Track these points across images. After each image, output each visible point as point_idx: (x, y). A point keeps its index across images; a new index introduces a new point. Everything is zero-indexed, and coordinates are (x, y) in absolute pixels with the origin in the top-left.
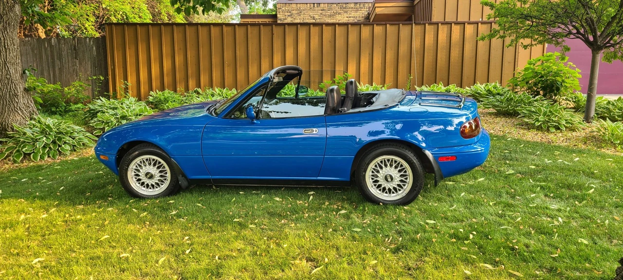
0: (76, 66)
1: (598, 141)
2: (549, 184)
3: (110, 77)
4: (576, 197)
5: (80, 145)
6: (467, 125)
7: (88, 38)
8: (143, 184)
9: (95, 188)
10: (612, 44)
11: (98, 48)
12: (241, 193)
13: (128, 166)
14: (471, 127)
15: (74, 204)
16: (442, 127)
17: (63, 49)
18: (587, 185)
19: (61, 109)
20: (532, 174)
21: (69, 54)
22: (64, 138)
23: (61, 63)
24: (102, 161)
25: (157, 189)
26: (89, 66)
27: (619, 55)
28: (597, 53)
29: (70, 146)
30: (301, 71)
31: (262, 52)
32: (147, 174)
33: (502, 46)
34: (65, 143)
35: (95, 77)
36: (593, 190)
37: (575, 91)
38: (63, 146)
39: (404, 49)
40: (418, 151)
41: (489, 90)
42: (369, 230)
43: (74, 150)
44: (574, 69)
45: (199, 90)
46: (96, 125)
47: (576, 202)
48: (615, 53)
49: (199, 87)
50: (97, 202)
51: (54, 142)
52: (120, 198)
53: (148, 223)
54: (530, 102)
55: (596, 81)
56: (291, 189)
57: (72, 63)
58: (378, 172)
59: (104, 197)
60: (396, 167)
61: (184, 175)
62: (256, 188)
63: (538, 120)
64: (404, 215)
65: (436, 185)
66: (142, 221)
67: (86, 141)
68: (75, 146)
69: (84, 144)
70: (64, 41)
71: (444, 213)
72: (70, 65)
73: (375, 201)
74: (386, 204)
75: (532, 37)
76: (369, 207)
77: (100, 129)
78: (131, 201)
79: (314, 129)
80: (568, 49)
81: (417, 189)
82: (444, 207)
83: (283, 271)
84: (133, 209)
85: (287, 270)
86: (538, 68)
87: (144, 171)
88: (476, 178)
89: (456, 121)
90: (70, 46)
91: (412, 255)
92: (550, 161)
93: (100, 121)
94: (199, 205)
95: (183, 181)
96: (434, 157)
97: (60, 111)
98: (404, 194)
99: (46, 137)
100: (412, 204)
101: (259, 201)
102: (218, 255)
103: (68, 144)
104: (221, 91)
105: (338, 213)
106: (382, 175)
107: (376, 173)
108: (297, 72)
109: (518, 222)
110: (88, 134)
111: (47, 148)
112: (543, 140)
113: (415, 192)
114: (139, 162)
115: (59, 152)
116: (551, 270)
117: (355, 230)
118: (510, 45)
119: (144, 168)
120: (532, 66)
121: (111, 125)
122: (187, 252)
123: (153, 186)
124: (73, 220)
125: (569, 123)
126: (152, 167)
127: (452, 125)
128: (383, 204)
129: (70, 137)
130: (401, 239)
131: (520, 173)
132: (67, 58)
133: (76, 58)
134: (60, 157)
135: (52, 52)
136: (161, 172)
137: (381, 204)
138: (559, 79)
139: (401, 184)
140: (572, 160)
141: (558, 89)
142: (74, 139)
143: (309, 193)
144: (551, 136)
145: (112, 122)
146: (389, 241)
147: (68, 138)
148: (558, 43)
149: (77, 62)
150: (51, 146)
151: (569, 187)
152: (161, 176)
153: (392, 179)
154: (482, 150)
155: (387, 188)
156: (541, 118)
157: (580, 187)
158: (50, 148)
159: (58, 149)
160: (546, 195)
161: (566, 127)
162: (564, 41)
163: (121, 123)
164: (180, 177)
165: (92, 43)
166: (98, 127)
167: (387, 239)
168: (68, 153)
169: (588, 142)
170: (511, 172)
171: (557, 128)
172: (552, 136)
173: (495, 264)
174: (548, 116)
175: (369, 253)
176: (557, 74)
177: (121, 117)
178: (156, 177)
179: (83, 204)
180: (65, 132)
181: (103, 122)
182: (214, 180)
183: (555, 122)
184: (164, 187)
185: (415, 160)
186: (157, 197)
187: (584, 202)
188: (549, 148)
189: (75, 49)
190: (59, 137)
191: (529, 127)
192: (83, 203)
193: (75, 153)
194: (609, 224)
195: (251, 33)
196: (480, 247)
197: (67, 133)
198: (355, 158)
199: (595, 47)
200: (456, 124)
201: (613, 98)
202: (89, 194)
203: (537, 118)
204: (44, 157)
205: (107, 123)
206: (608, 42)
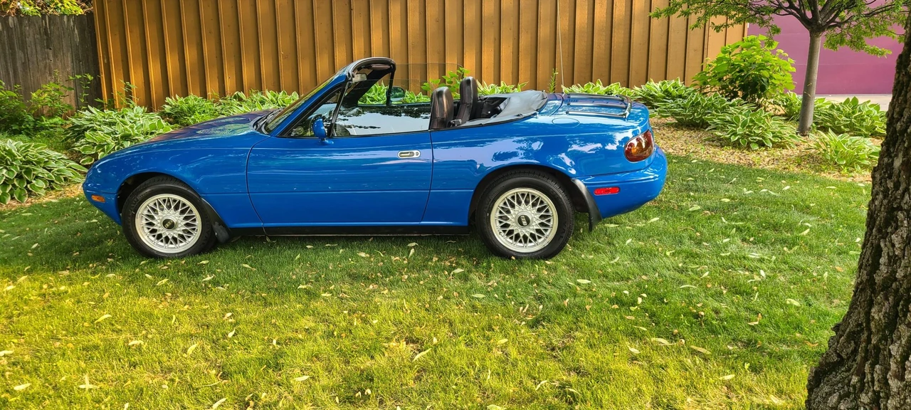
0: (49, 59)
1: (816, 161)
2: (749, 224)
3: (103, 76)
4: (784, 242)
5: (60, 181)
6: (635, 142)
7: (65, 17)
8: (159, 237)
9: (86, 244)
10: (838, 22)
11: (82, 32)
12: (308, 247)
13: (136, 211)
14: (640, 144)
15: (55, 270)
16: (599, 145)
17: (27, 34)
18: (800, 224)
19: (28, 126)
20: (725, 210)
21: (37, 41)
22: (34, 170)
23: (25, 56)
24: (96, 204)
25: (181, 244)
26: (69, 59)
27: (848, 38)
28: (818, 36)
29: (45, 181)
30: (394, 65)
31: (336, 35)
32: (165, 222)
33: (685, 27)
34: (37, 177)
35: (78, 77)
36: (808, 230)
37: (786, 90)
38: (34, 182)
39: (545, 31)
40: (565, 181)
41: (666, 91)
42: (496, 296)
43: (51, 187)
44: (786, 58)
45: (242, 95)
46: (83, 150)
47: (785, 249)
48: (842, 35)
49: (242, 89)
50: (91, 265)
51: (19, 177)
52: (125, 258)
53: (170, 294)
54: (724, 108)
55: (815, 77)
56: (383, 239)
57: (42, 55)
58: (508, 212)
59: (101, 258)
60: (534, 205)
61: (222, 224)
62: (331, 240)
63: (735, 134)
64: (546, 273)
65: (591, 229)
66: (161, 292)
67: (69, 173)
68: (53, 181)
69: (66, 179)
70: (29, 21)
71: (603, 268)
72: (40, 57)
73: (504, 254)
74: (520, 257)
75: (727, 14)
76: (495, 263)
77: (90, 155)
78: (142, 262)
79: (415, 152)
80: (778, 31)
81: (564, 235)
82: (602, 260)
83: (372, 357)
84: (147, 275)
85: (377, 357)
86: (736, 59)
87: (161, 218)
88: (647, 218)
89: (619, 137)
90: (38, 29)
91: (558, 329)
92: (750, 192)
93: (89, 143)
94: (247, 266)
95: (221, 231)
96: (588, 189)
97: (27, 128)
98: (546, 244)
99: (6, 168)
100: (558, 257)
101: (336, 258)
102: (277, 338)
103: (42, 178)
104: (274, 96)
105: (452, 273)
106: (514, 216)
107: (506, 214)
108: (387, 67)
109: (705, 278)
110: (72, 164)
111: (9, 185)
112: (741, 161)
113: (562, 240)
114: (152, 205)
115: (29, 191)
116: (749, 344)
117: (476, 296)
118: (696, 26)
119: (160, 213)
120: (727, 56)
121: (107, 149)
122: (230, 335)
123: (175, 239)
124: (54, 293)
125: (778, 137)
126: (172, 211)
127: (613, 142)
128: (517, 258)
129: (44, 168)
130: (541, 307)
131: (709, 209)
132: (33, 47)
133: (48, 47)
134: (30, 199)
135: (10, 38)
136: (186, 218)
137: (513, 258)
138: (765, 73)
139: (542, 228)
140: (780, 190)
141: (763, 89)
142: (50, 171)
143: (410, 245)
144: (752, 156)
145: (108, 144)
146: (525, 310)
147: (41, 170)
148: (763, 22)
149: (51, 53)
150: (16, 183)
151: (776, 227)
152: (187, 225)
153: (528, 221)
154: (656, 177)
155: (521, 235)
156: (739, 131)
157: (790, 227)
158: (14, 186)
159: (26, 187)
160: (744, 240)
161: (773, 143)
162: (771, 18)
163: (122, 145)
164: (216, 226)
165: (72, 23)
166: (87, 152)
167: (521, 308)
168: (42, 192)
169: (803, 164)
170: (697, 207)
171: (761, 144)
172: (754, 155)
173: (673, 337)
174: (749, 127)
175: (496, 328)
176: (762, 67)
177: (122, 137)
178: (180, 225)
179: (68, 269)
180: (35, 161)
181: (95, 145)
182: (267, 228)
183: (758, 136)
184: (192, 240)
185: (561, 194)
186: (181, 255)
187: (796, 248)
188: (748, 174)
189: (46, 33)
190: (27, 168)
191: (722, 143)
192: (69, 267)
193: (52, 192)
194: (828, 278)
195: (318, 8)
196: (652, 315)
197: (39, 163)
198: (475, 191)
199: (814, 27)
200: (619, 142)
201: (838, 100)
202: (78, 253)
203: (732, 131)
204: (5, 200)
205: (101, 146)
206: (833, 20)
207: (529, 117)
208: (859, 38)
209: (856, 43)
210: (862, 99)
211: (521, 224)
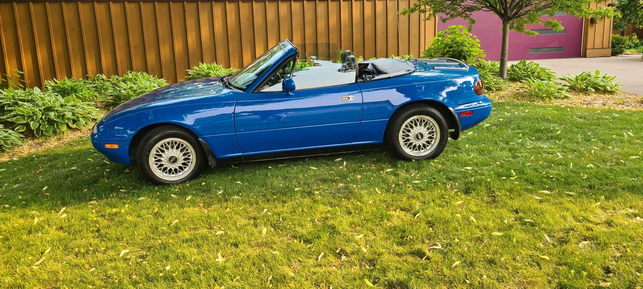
1: (533, 96)
4: (552, 138)
5: (8, 144)
9: (86, 183)
10: (519, 15)
12: (270, 167)
13: (149, 152)
25: (181, 174)
28: (508, 24)
32: (170, 159)
36: (560, 131)
42: (425, 181)
43: (2, 149)
44: (475, 39)
46: (15, 120)
47: (557, 141)
50: (111, 195)
52: (140, 189)
56: (316, 158)
58: (409, 131)
59: (112, 190)
60: (425, 126)
61: (214, 156)
62: (282, 162)
67: (14, 139)
68: (2, 145)
69: (12, 144)
71: (470, 161)
73: (408, 159)
74: (418, 159)
75: (444, 12)
77: (21, 124)
79: (350, 97)
80: (474, 22)
81: (444, 143)
82: (465, 157)
84: (172, 195)
92: (509, 114)
93: (20, 115)
94: (239, 182)
95: (213, 161)
96: (457, 113)
98: (433, 149)
100: (440, 157)
102: (317, 218)
105: (385, 172)
106: (413, 134)
107: (408, 133)
109: (533, 159)
110: (11, 131)
113: (442, 146)
114: (160, 147)
118: (428, 19)
119: (166, 152)
120: (441, 39)
121: (37, 118)
123: (176, 170)
126: (170, 150)
128: (416, 160)
136: (184, 155)
137: (414, 160)
138: (465, 49)
139: (429, 140)
140: (524, 112)
143: (335, 160)
146: (451, 186)
151: (541, 131)
152: (185, 159)
153: (422, 136)
154: (489, 104)
155: (417, 146)
157: (548, 130)
160: (530, 139)
162: (471, 14)
163: (47, 115)
164: (210, 158)
167: (448, 185)
169: (518, 98)
170: (488, 125)
173: (549, 189)
176: (462, 44)
177: (44, 109)
178: (180, 160)
179: (95, 200)
181: (24, 116)
182: (245, 156)
184: (188, 171)
185: (442, 118)
186: (183, 181)
192: (94, 198)
194: (594, 153)
195: (159, 10)
196: (527, 180)
198: (389, 120)
199: (505, 18)
200: (460, 84)
201: (515, 63)
202: (86, 189)
205: (29, 117)
206: (516, 13)
207: (414, 72)
208: (522, 25)
209: (519, 28)
210: (527, 62)
211: (418, 138)
